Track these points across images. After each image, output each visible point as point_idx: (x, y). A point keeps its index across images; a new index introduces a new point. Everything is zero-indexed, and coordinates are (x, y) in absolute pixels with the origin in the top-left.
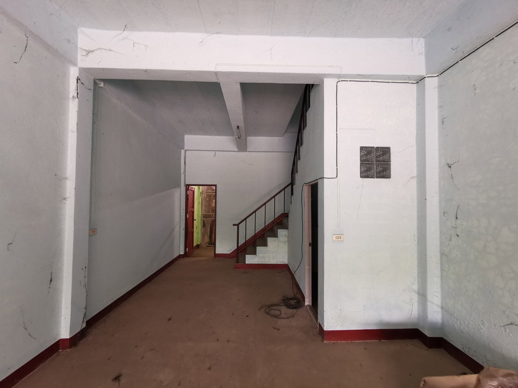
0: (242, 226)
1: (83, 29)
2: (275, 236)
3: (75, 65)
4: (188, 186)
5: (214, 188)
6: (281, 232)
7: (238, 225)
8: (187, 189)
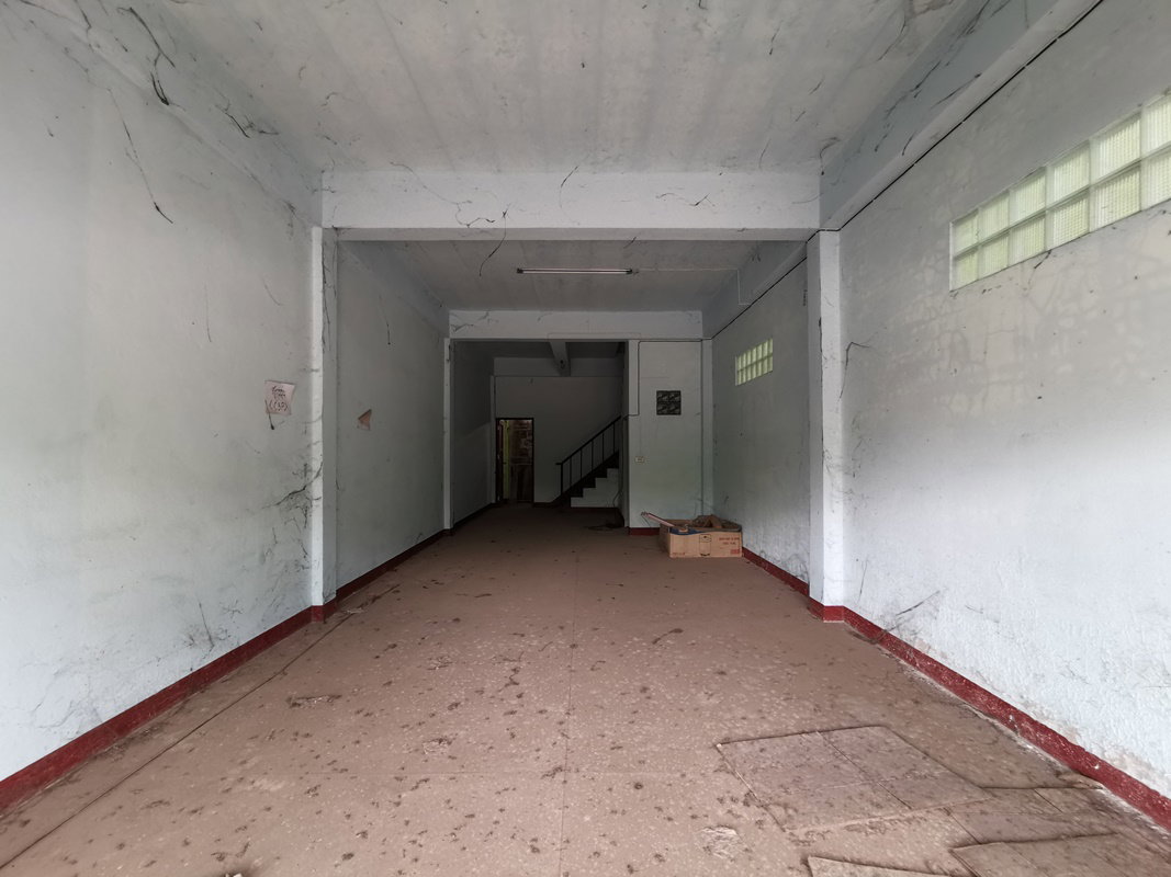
0: (566, 465)
1: (455, 312)
2: (604, 475)
3: (448, 337)
4: (498, 420)
5: (530, 421)
6: (611, 472)
7: (562, 464)
8: (498, 424)
